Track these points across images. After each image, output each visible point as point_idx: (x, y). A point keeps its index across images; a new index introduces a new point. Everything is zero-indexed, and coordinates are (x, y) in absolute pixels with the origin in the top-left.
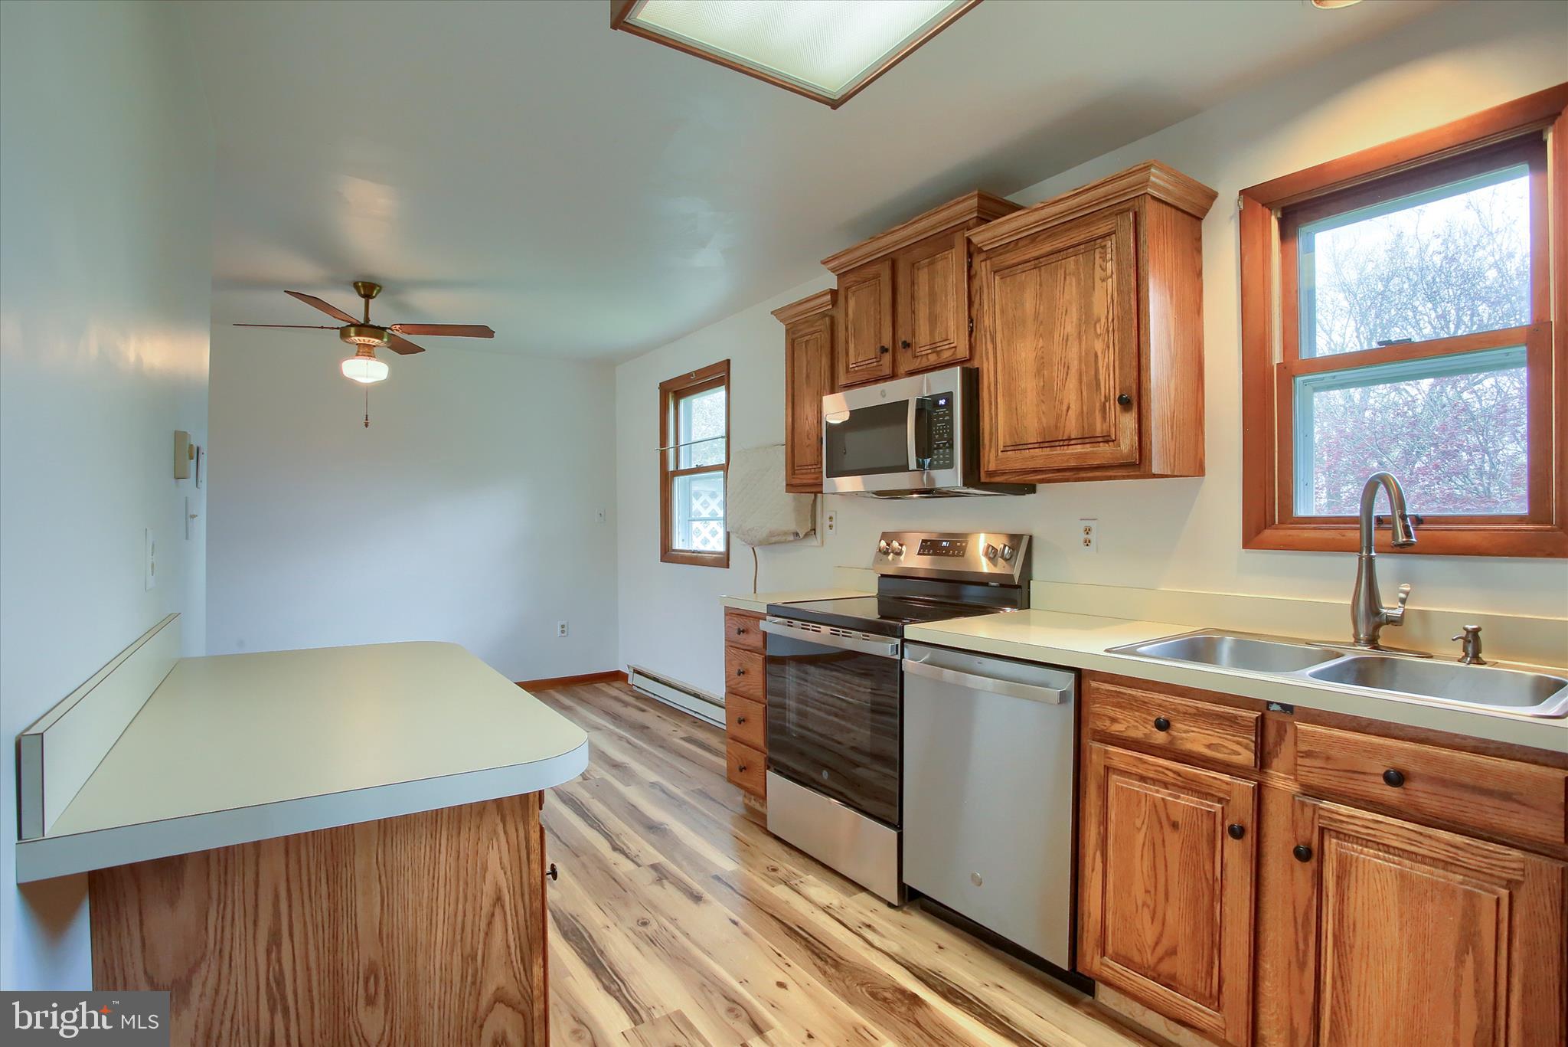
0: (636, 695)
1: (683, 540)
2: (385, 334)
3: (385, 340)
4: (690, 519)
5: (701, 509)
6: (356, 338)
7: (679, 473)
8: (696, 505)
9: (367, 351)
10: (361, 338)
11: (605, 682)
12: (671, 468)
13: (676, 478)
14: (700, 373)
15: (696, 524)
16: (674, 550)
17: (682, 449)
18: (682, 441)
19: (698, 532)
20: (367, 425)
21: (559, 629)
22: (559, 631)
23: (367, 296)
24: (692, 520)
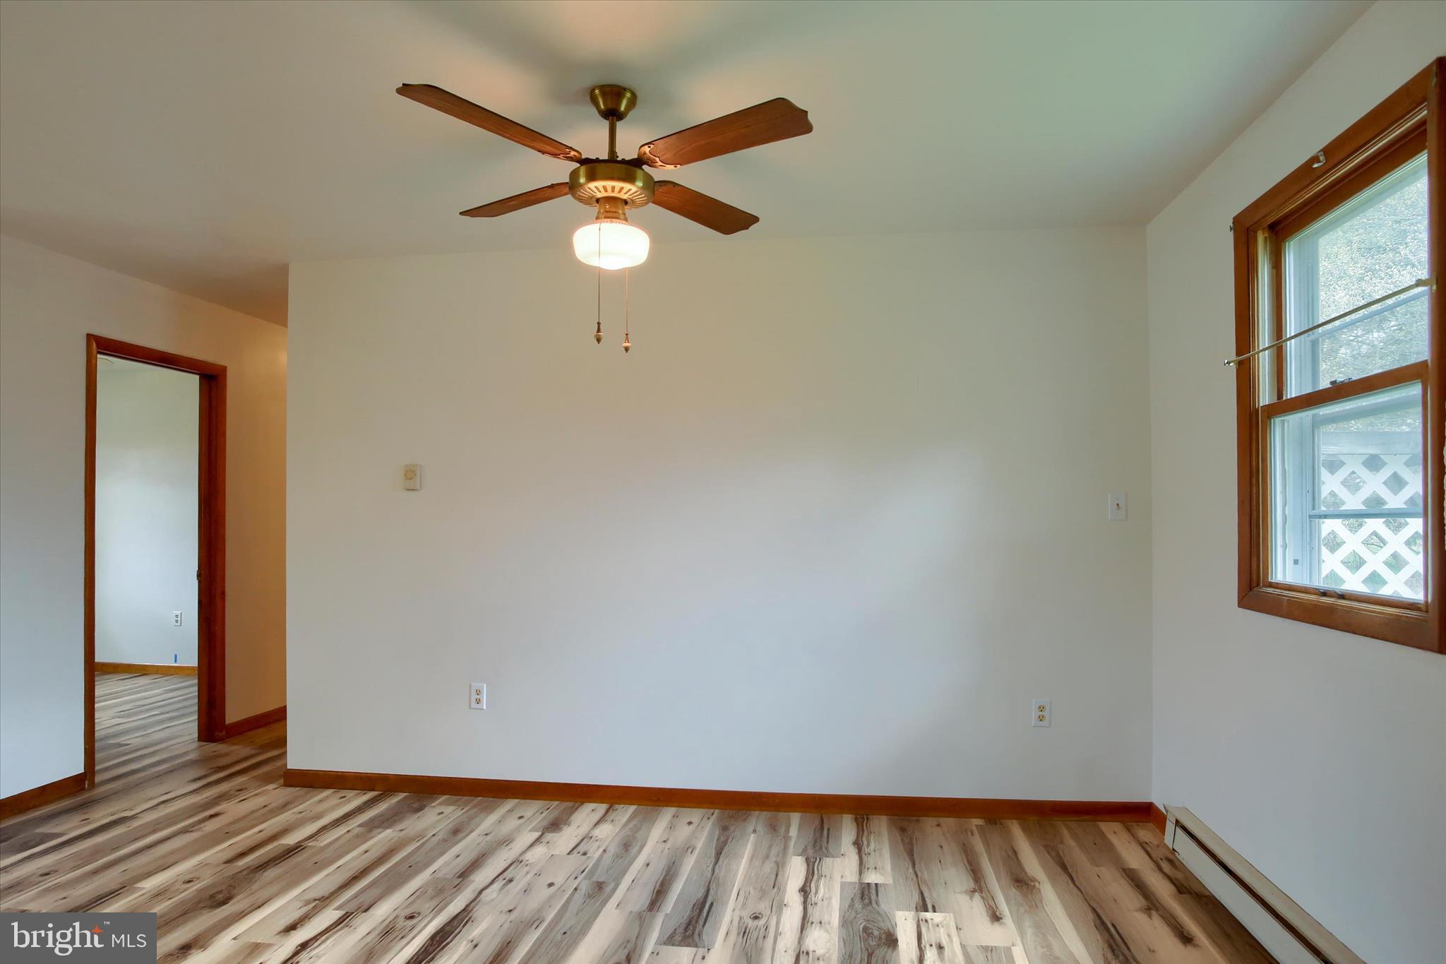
0: (1179, 876)
1: (1296, 562)
2: (639, 172)
3: (640, 184)
4: (1316, 512)
5: (1343, 493)
6: (592, 185)
7: (1284, 406)
8: (1330, 484)
9: (612, 208)
10: (600, 184)
11: (1122, 822)
12: (1265, 396)
13: (1277, 422)
14: (1337, 150)
15: (1328, 526)
16: (1271, 585)
17: (1291, 347)
18: (1291, 328)
19: (1334, 544)
20: (599, 340)
21: (1035, 713)
22: (1034, 721)
23: (613, 115)
24: (1320, 517)
